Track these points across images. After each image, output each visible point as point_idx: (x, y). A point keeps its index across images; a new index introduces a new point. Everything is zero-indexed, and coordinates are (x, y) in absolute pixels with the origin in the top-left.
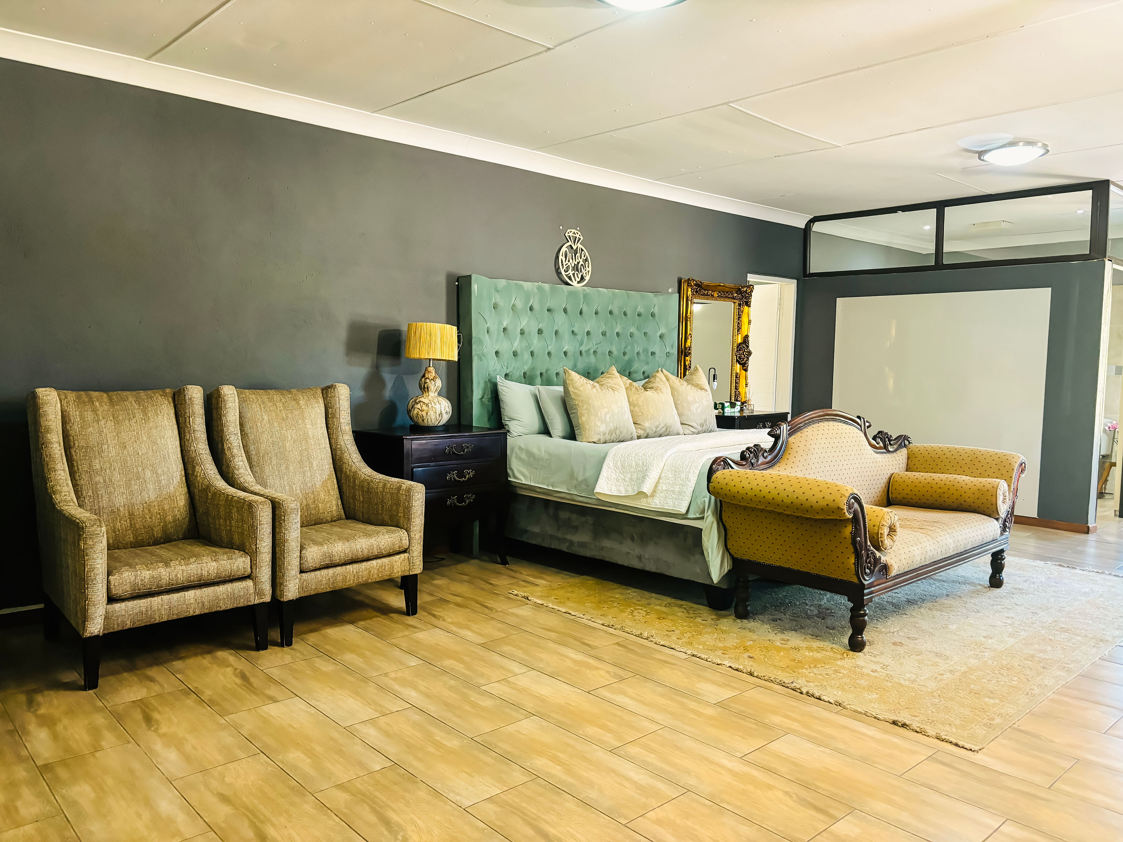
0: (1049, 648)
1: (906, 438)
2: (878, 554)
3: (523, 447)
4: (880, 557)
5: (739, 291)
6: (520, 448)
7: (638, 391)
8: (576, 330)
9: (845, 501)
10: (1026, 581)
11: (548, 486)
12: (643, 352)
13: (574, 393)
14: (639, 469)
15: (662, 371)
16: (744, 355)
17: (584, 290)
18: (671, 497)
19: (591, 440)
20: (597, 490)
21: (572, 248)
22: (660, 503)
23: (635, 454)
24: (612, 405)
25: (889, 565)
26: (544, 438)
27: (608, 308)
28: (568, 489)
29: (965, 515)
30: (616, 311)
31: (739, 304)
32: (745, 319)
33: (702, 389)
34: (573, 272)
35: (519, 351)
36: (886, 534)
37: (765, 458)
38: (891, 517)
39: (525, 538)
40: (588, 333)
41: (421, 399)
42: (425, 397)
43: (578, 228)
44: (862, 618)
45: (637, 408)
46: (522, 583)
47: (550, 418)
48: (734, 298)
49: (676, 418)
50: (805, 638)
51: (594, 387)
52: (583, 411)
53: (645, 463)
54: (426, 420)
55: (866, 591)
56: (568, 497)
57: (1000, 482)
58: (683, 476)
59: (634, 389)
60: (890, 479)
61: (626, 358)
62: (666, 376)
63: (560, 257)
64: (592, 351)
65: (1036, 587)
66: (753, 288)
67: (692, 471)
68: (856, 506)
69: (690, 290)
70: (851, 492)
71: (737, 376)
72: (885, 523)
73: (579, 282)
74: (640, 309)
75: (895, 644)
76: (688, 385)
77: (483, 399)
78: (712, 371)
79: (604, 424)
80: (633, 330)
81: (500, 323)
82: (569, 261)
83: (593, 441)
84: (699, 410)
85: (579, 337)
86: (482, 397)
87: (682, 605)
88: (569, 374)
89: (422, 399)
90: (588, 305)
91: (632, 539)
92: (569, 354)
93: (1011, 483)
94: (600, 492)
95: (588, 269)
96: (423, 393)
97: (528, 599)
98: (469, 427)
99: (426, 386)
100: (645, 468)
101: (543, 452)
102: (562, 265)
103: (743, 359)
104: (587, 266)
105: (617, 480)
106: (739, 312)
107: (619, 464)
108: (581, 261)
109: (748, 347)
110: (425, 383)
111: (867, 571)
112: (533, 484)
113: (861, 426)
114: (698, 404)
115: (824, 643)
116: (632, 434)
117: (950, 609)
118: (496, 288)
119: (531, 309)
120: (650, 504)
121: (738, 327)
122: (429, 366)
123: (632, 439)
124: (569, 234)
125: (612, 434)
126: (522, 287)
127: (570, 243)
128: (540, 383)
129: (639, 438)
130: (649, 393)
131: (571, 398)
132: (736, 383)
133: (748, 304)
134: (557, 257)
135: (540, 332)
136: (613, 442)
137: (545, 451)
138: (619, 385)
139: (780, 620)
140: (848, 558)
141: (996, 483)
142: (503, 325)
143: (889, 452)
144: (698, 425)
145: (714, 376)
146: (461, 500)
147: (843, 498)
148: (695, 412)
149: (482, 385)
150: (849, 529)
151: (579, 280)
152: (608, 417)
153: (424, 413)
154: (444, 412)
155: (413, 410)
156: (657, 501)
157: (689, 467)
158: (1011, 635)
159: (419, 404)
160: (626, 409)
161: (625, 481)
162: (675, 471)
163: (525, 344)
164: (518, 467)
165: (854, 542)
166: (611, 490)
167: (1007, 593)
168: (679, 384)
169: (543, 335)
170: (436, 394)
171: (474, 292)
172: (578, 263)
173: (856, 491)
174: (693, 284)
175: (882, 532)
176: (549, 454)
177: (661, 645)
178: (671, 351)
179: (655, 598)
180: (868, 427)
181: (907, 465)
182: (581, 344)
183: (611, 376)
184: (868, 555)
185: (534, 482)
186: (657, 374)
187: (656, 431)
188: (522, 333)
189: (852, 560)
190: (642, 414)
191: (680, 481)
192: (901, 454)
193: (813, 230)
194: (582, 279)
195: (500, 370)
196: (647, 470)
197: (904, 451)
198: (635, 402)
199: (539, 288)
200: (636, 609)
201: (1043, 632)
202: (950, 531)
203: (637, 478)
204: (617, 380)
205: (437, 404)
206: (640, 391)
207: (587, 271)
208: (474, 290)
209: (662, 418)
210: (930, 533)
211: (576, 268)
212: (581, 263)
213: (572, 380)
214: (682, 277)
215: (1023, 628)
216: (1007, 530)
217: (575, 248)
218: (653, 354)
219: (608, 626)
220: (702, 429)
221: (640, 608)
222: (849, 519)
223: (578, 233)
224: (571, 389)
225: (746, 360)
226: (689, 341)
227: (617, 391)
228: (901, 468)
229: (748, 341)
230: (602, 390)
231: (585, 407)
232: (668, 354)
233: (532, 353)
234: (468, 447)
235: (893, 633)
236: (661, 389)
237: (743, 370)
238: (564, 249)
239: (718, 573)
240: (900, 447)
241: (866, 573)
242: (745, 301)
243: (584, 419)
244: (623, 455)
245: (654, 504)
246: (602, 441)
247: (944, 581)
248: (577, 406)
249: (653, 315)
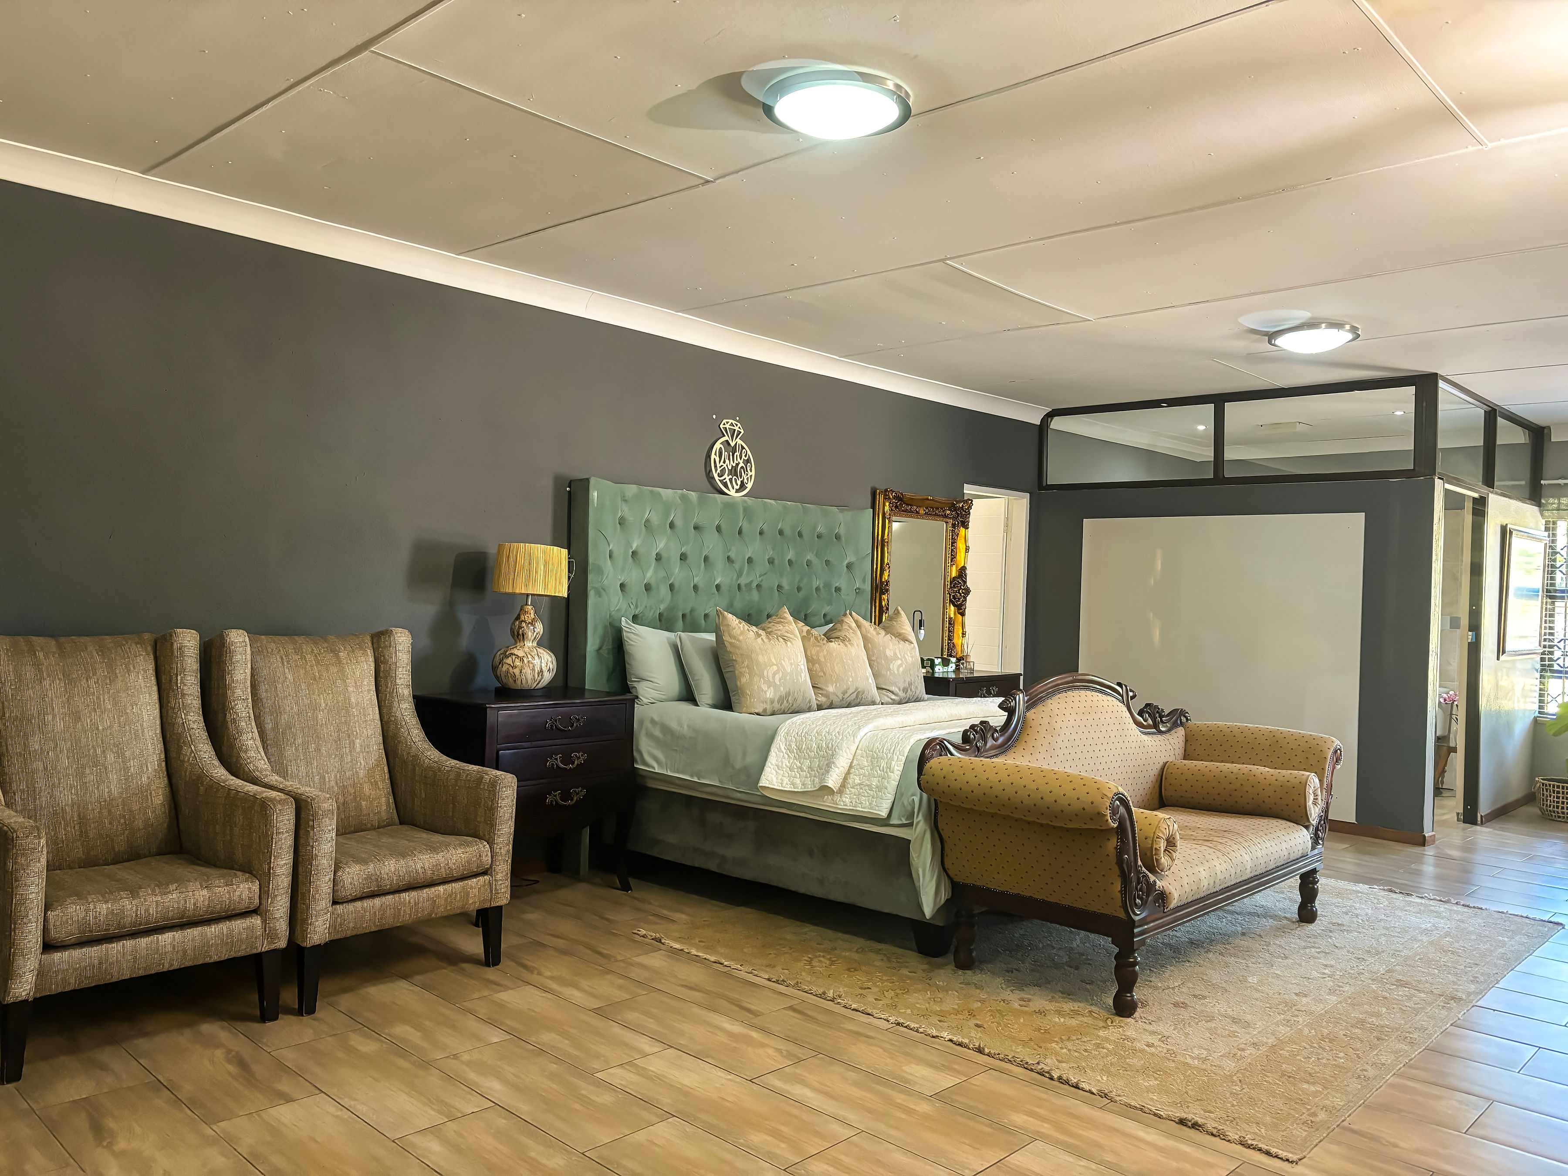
0: (1384, 1010)
1: (1183, 713)
2: (1152, 878)
3: (657, 719)
4: (1155, 882)
5: (953, 507)
6: (653, 721)
7: (819, 642)
8: (732, 555)
9: (1108, 804)
10: (1347, 914)
11: (692, 776)
12: (824, 587)
13: (731, 643)
14: (821, 753)
15: (851, 614)
16: (960, 594)
17: (745, 502)
18: (866, 794)
19: (753, 711)
20: (764, 782)
21: (729, 444)
22: (851, 802)
23: (817, 732)
24: (782, 661)
25: (1168, 893)
26: (686, 708)
27: (778, 526)
28: (720, 781)
29: (1264, 821)
30: (787, 531)
31: (952, 524)
32: (961, 545)
33: (905, 640)
34: (730, 477)
35: (653, 583)
36: (1162, 849)
37: (996, 740)
38: (1169, 826)
39: (656, 852)
40: (750, 560)
41: (512, 651)
42: (518, 648)
43: (738, 418)
44: (1131, 969)
45: (817, 665)
46: (651, 917)
47: (696, 678)
48: (945, 516)
49: (870, 681)
50: (1053, 997)
51: (759, 635)
52: (743, 670)
53: (830, 745)
54: (520, 680)
55: (1136, 931)
56: (720, 792)
57: (1309, 776)
58: (883, 764)
59: (812, 639)
60: (1163, 769)
61: (801, 594)
62: (856, 622)
63: (713, 456)
64: (754, 585)
65: (1360, 922)
66: (971, 503)
67: (896, 757)
68: (1122, 810)
69: (887, 504)
70: (1115, 791)
71: (951, 623)
72: (1161, 835)
73: (737, 491)
74: (820, 529)
75: (1176, 1005)
76: (886, 635)
77: (601, 651)
78: (918, 614)
79: (772, 688)
80: (810, 556)
81: (628, 544)
82: (724, 462)
83: (756, 711)
84: (901, 669)
85: (737, 566)
86: (600, 648)
87: (880, 950)
88: (724, 617)
89: (515, 651)
90: (750, 521)
91: (811, 854)
92: (724, 588)
93: (1324, 777)
94: (767, 786)
95: (750, 474)
96: (516, 643)
97: (661, 942)
98: (581, 691)
99: (521, 633)
100: (830, 752)
101: (685, 727)
102: (716, 466)
103: (959, 599)
104: (748, 469)
105: (791, 769)
106: (952, 535)
107: (793, 746)
108: (741, 462)
109: (965, 582)
110: (521, 627)
111: (1138, 901)
112: (670, 773)
113: (1122, 697)
114: (899, 662)
115: (1079, 1004)
116: (810, 702)
117: (1248, 953)
118: (624, 497)
119: (672, 525)
120: (837, 804)
121: (952, 555)
122: (527, 604)
123: (810, 710)
124: (724, 426)
125: (783, 702)
126: (659, 495)
127: (726, 438)
128: (681, 630)
129: (820, 708)
130: (833, 645)
131: (726, 651)
132: (949, 631)
133: (965, 524)
134: (709, 456)
135: (683, 557)
136: (784, 713)
137: (689, 726)
138: (792, 633)
139: (1016, 970)
140: (1112, 883)
141: (1304, 777)
142: (632, 547)
143: (1160, 732)
144: (900, 690)
145: (921, 621)
146: (566, 796)
147: (1105, 799)
148: (896, 672)
149: (600, 631)
150: (1113, 843)
151: (738, 487)
152: (777, 677)
153: (517, 671)
154: (544, 669)
155: (500, 666)
156: (847, 800)
157: (892, 751)
158: (1331, 992)
159: (510, 658)
160: (802, 667)
161: (802, 770)
162: (873, 758)
163: (662, 574)
164: (650, 749)
165: (1120, 862)
166: (782, 784)
167: (1323, 930)
168: (874, 633)
169: (688, 562)
170: (535, 644)
171: (593, 502)
172: (737, 464)
173: (1121, 790)
174: (891, 497)
175: (1157, 847)
176: (694, 730)
177: (853, 1010)
178: (862, 587)
179: (842, 940)
180: (1132, 698)
181: (1185, 750)
182: (740, 575)
183: (782, 620)
184: (1139, 879)
185: (671, 771)
186: (846, 620)
187: (843, 698)
188: (658, 558)
189: (1118, 886)
190: (824, 673)
191: (879, 772)
192: (1177, 735)
193: (1051, 427)
194: (743, 486)
195: (626, 610)
196: (833, 755)
197: (1180, 732)
198: (815, 657)
199: (683, 498)
200: (816, 957)
201: (1374, 986)
202: (1247, 844)
203: (819, 766)
204: (791, 626)
205: (536, 658)
206: (821, 642)
207: (749, 476)
208: (593, 500)
209: (851, 679)
210: (1220, 847)
211: (734, 471)
212: (742, 464)
213: (728, 626)
214: (877, 486)
215: (1347, 981)
216: (1320, 842)
217: (733, 444)
218: (838, 589)
219: (777, 982)
220: (905, 696)
221: (822, 954)
222: (1113, 828)
223: (737, 425)
224: (726, 638)
225: (963, 601)
226: (886, 574)
227: (790, 641)
228: (1177, 754)
229: (966, 576)
230: (770, 640)
231: (746, 663)
232: (858, 591)
233: (672, 587)
234: (578, 720)
235: (1173, 988)
236: (850, 640)
237: (959, 613)
238: (718, 445)
239: (931, 905)
240: (1175, 725)
241: (1136, 905)
242: (961, 521)
243: (744, 680)
244: (800, 733)
245: (842, 803)
246: (769, 712)
247: (1237, 913)
248: (735, 663)
249: (838, 537)
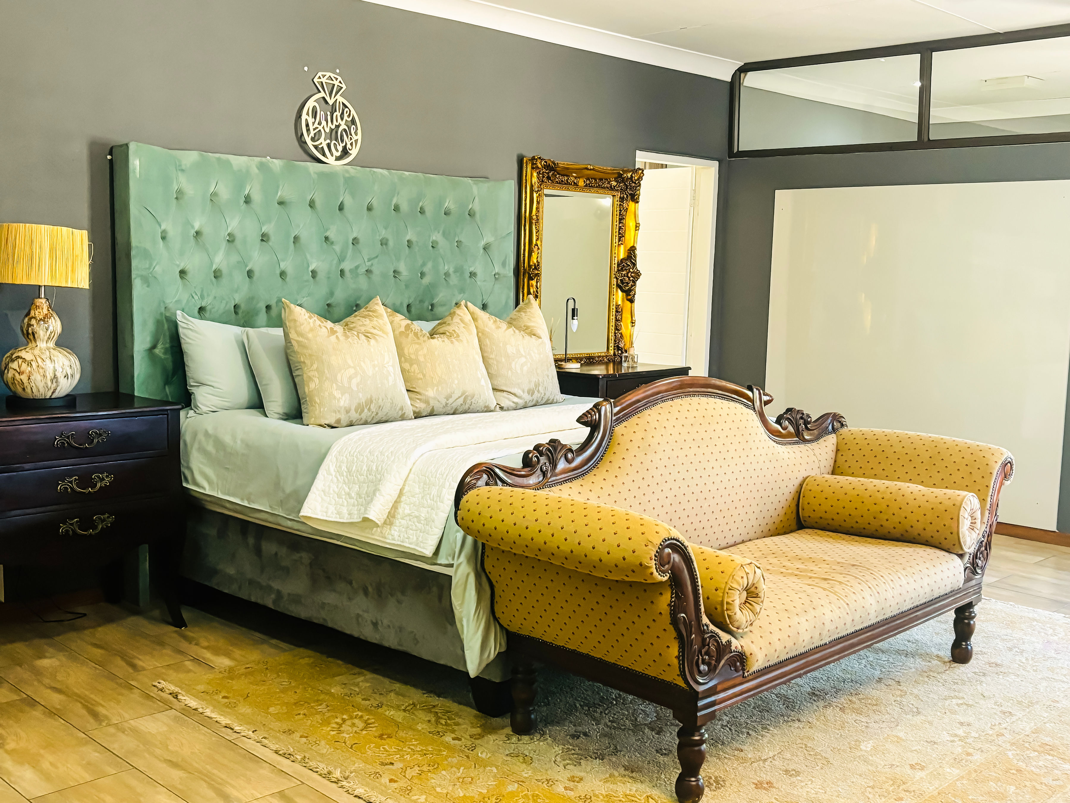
0: (1013, 788)
1: (837, 418)
2: (724, 637)
3: (210, 432)
4: (729, 643)
5: (620, 178)
6: (207, 434)
7: (418, 338)
8: (331, 234)
9: (653, 553)
10: (1010, 649)
11: (242, 499)
12: (455, 272)
13: (298, 342)
14: (370, 477)
15: (467, 307)
16: (629, 278)
17: (347, 171)
18: (414, 527)
19: (323, 422)
20: (306, 511)
21: (326, 102)
22: (399, 536)
23: (370, 452)
24: (362, 363)
25: (748, 654)
26: (254, 417)
27: (391, 200)
28: (271, 507)
29: (907, 549)
30: (404, 207)
31: (620, 198)
32: (630, 223)
33: (532, 334)
34: (328, 141)
35: (225, 271)
36: (737, 603)
37: (569, 461)
38: (747, 574)
39: (213, 583)
40: (355, 241)
41: (20, 354)
42: (27, 350)
43: (338, 71)
44: (696, 748)
45: (415, 366)
46: (188, 663)
47: (264, 383)
48: (612, 189)
49: (483, 382)
50: (611, 775)
51: (333, 332)
52: (311, 374)
54: (29, 388)
55: (700, 703)
56: (271, 519)
57: (965, 497)
58: (434, 491)
59: (411, 335)
60: (801, 485)
62: (472, 314)
63: (304, 116)
64: (362, 270)
65: (1024, 660)
66: (642, 173)
68: (676, 557)
69: (535, 174)
70: (666, 536)
71: (618, 311)
72: (735, 585)
73: (338, 159)
74: (449, 204)
75: (758, 785)
76: (508, 328)
77: (157, 351)
78: (571, 302)
79: (347, 395)
80: (437, 236)
81: (188, 223)
82: (320, 124)
83: (327, 422)
84: (525, 368)
85: (337, 248)
86: (154, 347)
88: (291, 311)
89: (23, 354)
90: (353, 195)
91: (366, 593)
92: (321, 275)
93: (987, 495)
94: (309, 515)
95: (355, 138)
96: (28, 343)
97: (177, 698)
99: (30, 331)
100: (379, 477)
101: (239, 442)
102: (308, 130)
103: (628, 283)
104: (353, 132)
105: (339, 496)
106: (620, 210)
107: (344, 468)
108: (343, 123)
109: (634, 265)
110: (29, 325)
111: (703, 668)
112: (221, 496)
113: (752, 401)
114: (523, 360)
115: (639, 785)
116: (402, 409)
117: (875, 708)
118: (180, 166)
119: (248, 200)
120: (385, 538)
121: (619, 233)
122: (39, 297)
123: (403, 418)
124: (320, 80)
125: (362, 411)
126: (228, 162)
127: (322, 94)
130: (437, 342)
131: (294, 351)
132: (617, 320)
133: (634, 198)
134: (299, 116)
135: (264, 238)
136: (366, 423)
137: (242, 441)
138: (381, 329)
139: (585, 734)
140: (668, 647)
141: (959, 499)
142: (193, 227)
143: (805, 441)
144: (524, 392)
145: (573, 310)
146: (86, 523)
147: (650, 547)
148: (519, 372)
149: (151, 326)
150: (666, 599)
151: (338, 154)
152: (354, 382)
153: (24, 378)
154: (59, 374)
155: (6, 371)
156: (396, 533)
158: (957, 761)
159: (16, 363)
160: (391, 369)
161: (351, 498)
162: (425, 484)
163: (235, 258)
164: (201, 466)
165: (675, 622)
166: (326, 512)
167: (975, 673)
168: (493, 327)
169: (270, 243)
170: (51, 344)
171: (134, 172)
172: (338, 127)
173: (675, 533)
174: (540, 166)
175: (730, 600)
176: (248, 446)
177: (355, 796)
178: (502, 271)
180: (767, 403)
181: (835, 461)
182: (341, 259)
183: (371, 313)
184: (704, 640)
185: (222, 493)
186: (458, 311)
187: (447, 404)
188: (231, 239)
189: (674, 650)
190: (424, 375)
191: (429, 501)
192: (825, 444)
193: (745, 84)
194: (345, 152)
195: (188, 301)
196: (380, 481)
197: (830, 441)
198: (413, 357)
199: (262, 167)
200: (351, 718)
201: (1010, 754)
202: (875, 583)
203: (366, 493)
204: (380, 321)
205: (48, 361)
206: (421, 338)
207: (353, 140)
208: (135, 169)
209: (456, 382)
210: (838, 588)
211: (334, 134)
212: (343, 126)
213: (295, 321)
214: (525, 153)
215: (980, 746)
216: (979, 571)
217: (331, 102)
218: (473, 275)
219: (283, 755)
220: (531, 398)
221: (360, 714)
222: (661, 583)
223: (337, 79)
224: (293, 335)
225: (632, 286)
226: (534, 256)
227: (375, 338)
228: (822, 466)
229: (635, 256)
230: (347, 337)
231: (315, 366)
232: (497, 276)
233: (250, 274)
234: (101, 435)
235: (765, 760)
236: (458, 336)
237: (628, 300)
238: (311, 104)
239: (477, 662)
240: (823, 433)
241: (700, 672)
242: (631, 194)
243: (312, 386)
244: (352, 453)
245: (390, 537)
246: (344, 422)
248: (303, 365)
249: (471, 214)
